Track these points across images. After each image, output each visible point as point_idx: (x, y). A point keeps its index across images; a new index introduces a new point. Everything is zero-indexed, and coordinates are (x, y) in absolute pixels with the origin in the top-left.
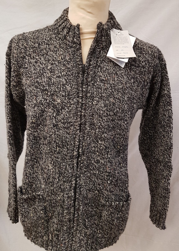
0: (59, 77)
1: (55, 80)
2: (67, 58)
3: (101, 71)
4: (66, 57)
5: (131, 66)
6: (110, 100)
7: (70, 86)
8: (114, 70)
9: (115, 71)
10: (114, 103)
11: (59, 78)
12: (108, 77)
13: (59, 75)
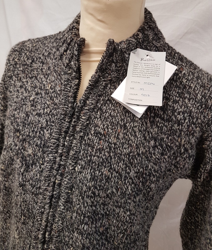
0: (39, 115)
1: (32, 119)
2: (58, 88)
3: (100, 117)
4: (57, 86)
5: (154, 117)
6: (103, 170)
7: (49, 131)
8: (121, 120)
9: (124, 121)
10: (108, 178)
11: (39, 117)
12: (110, 130)
13: (41, 112)
